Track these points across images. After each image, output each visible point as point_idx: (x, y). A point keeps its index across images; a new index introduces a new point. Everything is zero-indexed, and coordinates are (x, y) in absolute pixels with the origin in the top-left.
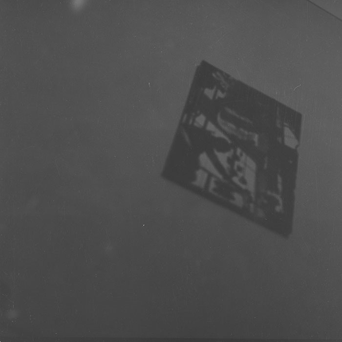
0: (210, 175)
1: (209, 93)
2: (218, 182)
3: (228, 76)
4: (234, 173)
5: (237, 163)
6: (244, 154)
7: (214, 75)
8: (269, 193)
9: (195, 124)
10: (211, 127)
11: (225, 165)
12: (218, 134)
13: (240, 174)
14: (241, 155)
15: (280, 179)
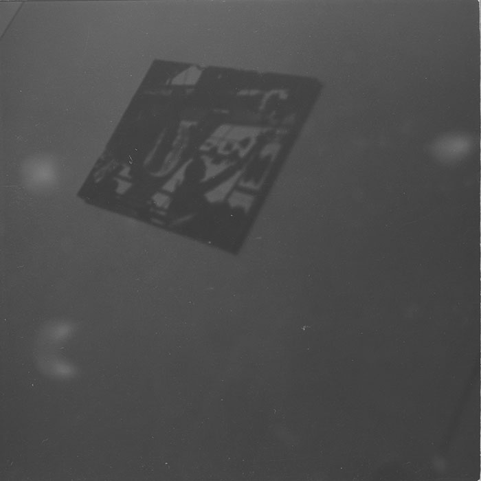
0: (236, 188)
1: (123, 187)
3: (99, 161)
4: (235, 155)
5: (221, 151)
6: (209, 141)
7: (98, 180)
8: (262, 108)
9: (166, 207)
10: (170, 186)
11: (222, 167)
12: (180, 176)
13: (236, 146)
14: (209, 145)
15: (243, 93)
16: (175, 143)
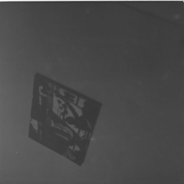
0: (76, 105)
1: (77, 148)
2: (73, 101)
3: (67, 158)
4: (64, 106)
5: (63, 111)
6: (59, 116)
7: (75, 158)
8: (46, 96)
9: (84, 132)
10: (76, 130)
11: (69, 110)
12: (72, 126)
13: (61, 105)
14: (60, 116)
15: (40, 103)
16: (60, 129)
